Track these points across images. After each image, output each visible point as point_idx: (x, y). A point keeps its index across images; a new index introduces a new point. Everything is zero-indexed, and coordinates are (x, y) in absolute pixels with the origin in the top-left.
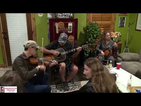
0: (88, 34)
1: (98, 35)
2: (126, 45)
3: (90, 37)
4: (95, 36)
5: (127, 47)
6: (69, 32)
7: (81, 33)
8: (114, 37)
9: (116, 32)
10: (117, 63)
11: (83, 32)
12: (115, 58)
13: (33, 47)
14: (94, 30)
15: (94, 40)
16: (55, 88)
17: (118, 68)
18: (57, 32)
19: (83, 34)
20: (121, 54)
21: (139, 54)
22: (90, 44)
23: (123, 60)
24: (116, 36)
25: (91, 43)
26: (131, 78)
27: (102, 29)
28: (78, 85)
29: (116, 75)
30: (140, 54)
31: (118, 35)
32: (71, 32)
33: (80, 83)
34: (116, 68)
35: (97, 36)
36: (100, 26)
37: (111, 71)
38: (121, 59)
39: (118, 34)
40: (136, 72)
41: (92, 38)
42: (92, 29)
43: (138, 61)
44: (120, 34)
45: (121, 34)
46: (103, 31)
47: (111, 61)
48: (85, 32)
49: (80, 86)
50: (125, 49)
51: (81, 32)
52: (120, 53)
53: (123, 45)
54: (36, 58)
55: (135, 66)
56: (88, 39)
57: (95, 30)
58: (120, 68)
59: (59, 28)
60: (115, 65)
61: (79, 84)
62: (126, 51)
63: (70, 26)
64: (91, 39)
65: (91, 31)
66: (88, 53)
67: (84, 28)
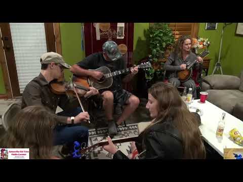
0: (151, 42)
1: (170, 44)
2: (218, 60)
3: (155, 47)
4: (164, 45)
5: (218, 65)
6: (118, 38)
7: (139, 41)
8: (198, 47)
9: (202, 39)
10: (200, 93)
11: (143, 39)
12: (197, 83)
13: (56, 64)
14: (162, 35)
15: (162, 52)
16: (94, 134)
17: (203, 101)
18: (98, 38)
19: (143, 41)
20: (208, 76)
21: (239, 77)
22: (156, 60)
23: (211, 88)
24: (201, 46)
25: (157, 57)
26: (223, 117)
27: (177, 32)
28: (133, 129)
29: (199, 113)
30: (242, 77)
31: (205, 43)
32: (123, 38)
33: (137, 125)
34: (199, 100)
35: (167, 45)
36: (174, 28)
37: (189, 106)
38: (208, 85)
39: (204, 41)
40: (232, 108)
41: (158, 49)
42: (160, 33)
43: (237, 88)
44: (207, 42)
45: (209, 43)
46: (177, 36)
47: (191, 89)
48: (147, 38)
49: (137, 130)
50: (216, 67)
51: (139, 38)
52: (206, 75)
53: (212, 62)
54: (61, 83)
55: (231, 97)
56: (152, 51)
57: (165, 34)
58: (206, 101)
59: (101, 31)
60: (197, 96)
61: (136, 127)
62: (217, 72)
63: (121, 28)
64: (157, 51)
65: (156, 36)
66: (152, 74)
67: (145, 31)
